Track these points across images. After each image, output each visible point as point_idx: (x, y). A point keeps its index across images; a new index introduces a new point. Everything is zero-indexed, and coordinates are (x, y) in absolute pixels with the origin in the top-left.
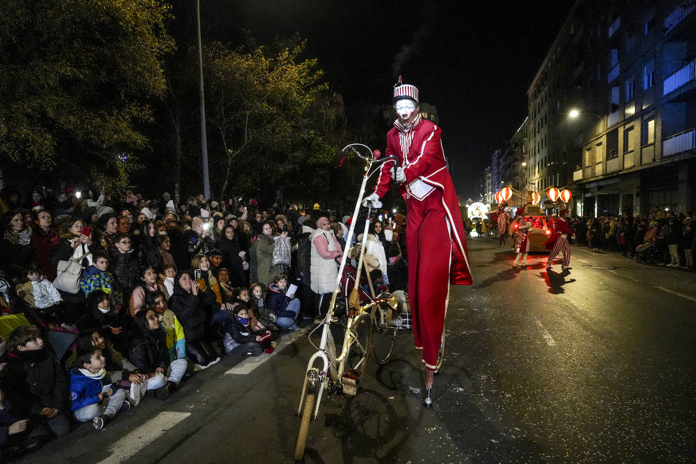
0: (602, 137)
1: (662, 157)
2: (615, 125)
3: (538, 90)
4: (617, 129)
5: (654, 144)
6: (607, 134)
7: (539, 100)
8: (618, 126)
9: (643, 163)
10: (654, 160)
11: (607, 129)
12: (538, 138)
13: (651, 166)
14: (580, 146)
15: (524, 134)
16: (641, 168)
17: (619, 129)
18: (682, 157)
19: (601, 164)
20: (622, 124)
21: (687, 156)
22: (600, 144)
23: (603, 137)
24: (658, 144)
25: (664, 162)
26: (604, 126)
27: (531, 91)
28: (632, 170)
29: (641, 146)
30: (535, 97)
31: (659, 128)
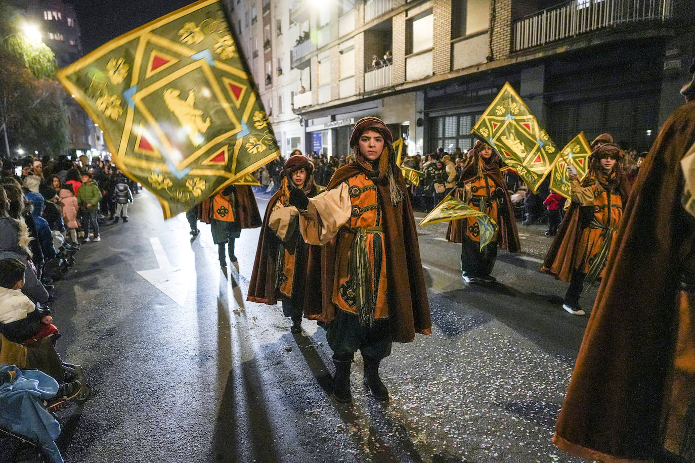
0: (353, 37)
1: (513, 52)
2: (383, 15)
4: (390, 20)
5: (488, 31)
6: (365, 32)
8: (392, 14)
9: (455, 68)
10: (490, 59)
11: (365, 24)
13: (482, 69)
14: (307, 58)
16: (450, 76)
17: (394, 18)
19: (353, 79)
20: (402, 9)
22: (351, 48)
23: (356, 37)
24: (502, 29)
25: (522, 59)
26: (357, 21)
28: (429, 81)
29: (452, 39)
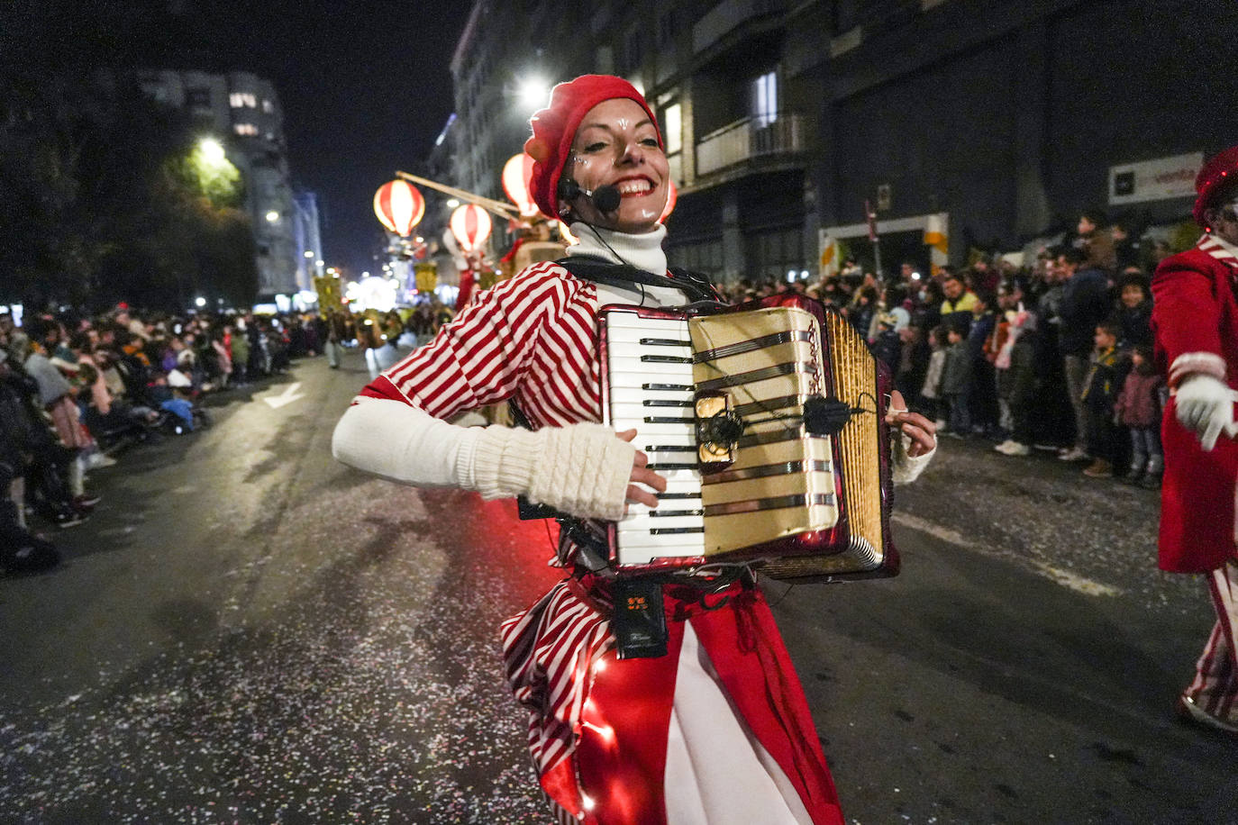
1: (698, 177)
3: (468, 64)
5: (679, 152)
7: (472, 81)
10: (683, 183)
12: (476, 154)
15: (449, 147)
18: (733, 175)
21: (742, 172)
24: (688, 151)
25: (702, 187)
27: (456, 65)
30: (464, 76)
31: (689, 119)
